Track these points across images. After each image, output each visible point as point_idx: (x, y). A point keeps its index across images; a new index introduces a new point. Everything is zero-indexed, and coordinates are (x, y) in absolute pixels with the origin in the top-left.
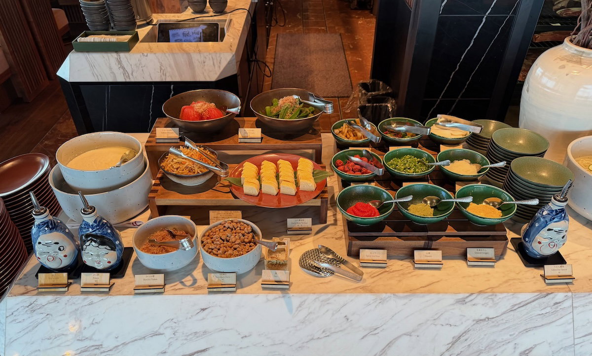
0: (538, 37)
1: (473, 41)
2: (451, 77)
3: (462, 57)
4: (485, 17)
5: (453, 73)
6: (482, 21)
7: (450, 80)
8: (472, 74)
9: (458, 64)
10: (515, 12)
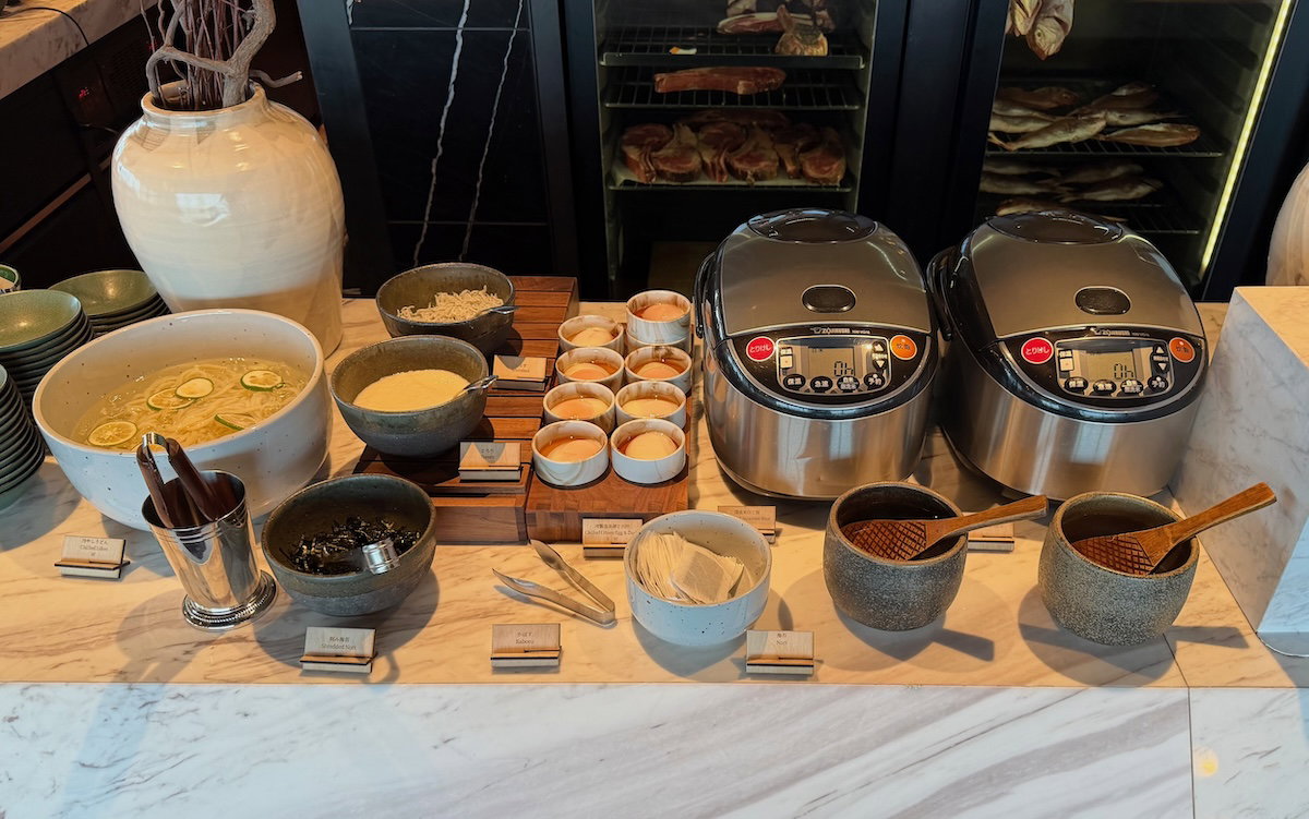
0: (662, 80)
1: (452, 88)
2: (434, 170)
3: (442, 125)
4: (459, 32)
5: (435, 161)
6: (456, 42)
7: (434, 178)
8: (482, 165)
9: (439, 142)
10: (524, 22)
